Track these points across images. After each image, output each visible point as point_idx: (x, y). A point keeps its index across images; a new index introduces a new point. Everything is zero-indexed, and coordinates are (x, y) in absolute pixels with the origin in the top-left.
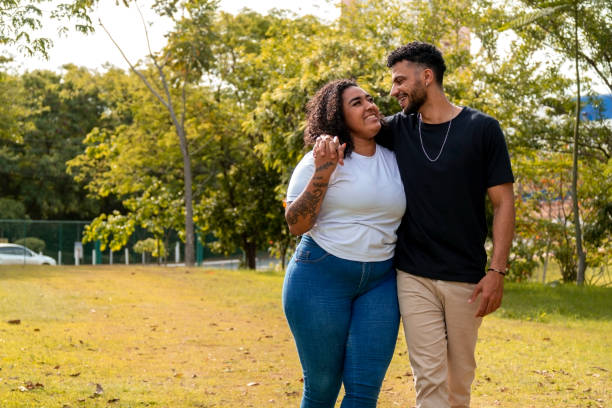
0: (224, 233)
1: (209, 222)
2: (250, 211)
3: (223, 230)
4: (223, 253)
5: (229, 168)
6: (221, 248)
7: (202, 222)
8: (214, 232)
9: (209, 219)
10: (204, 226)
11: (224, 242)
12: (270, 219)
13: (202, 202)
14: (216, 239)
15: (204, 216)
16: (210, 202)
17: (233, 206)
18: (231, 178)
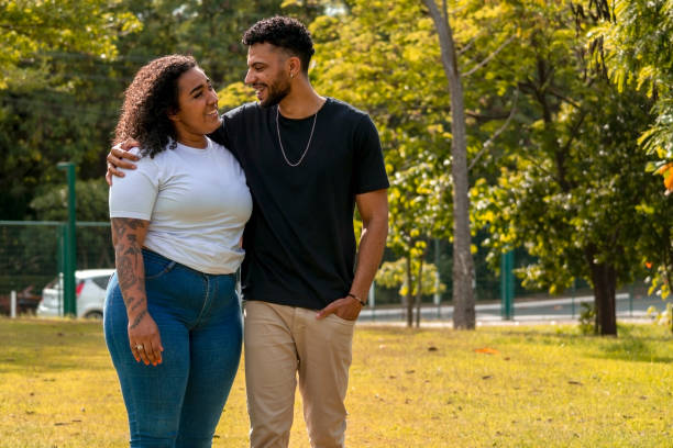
0: (549, 247)
1: (517, 224)
2: (599, 200)
3: (546, 240)
4: (545, 289)
5: (557, 109)
6: (543, 278)
7: (502, 224)
8: (530, 245)
9: (517, 217)
10: (506, 232)
11: (549, 266)
12: (644, 217)
13: (503, 181)
14: (533, 260)
15: (506, 212)
16: (518, 182)
17: (565, 190)
18: (562, 128)
